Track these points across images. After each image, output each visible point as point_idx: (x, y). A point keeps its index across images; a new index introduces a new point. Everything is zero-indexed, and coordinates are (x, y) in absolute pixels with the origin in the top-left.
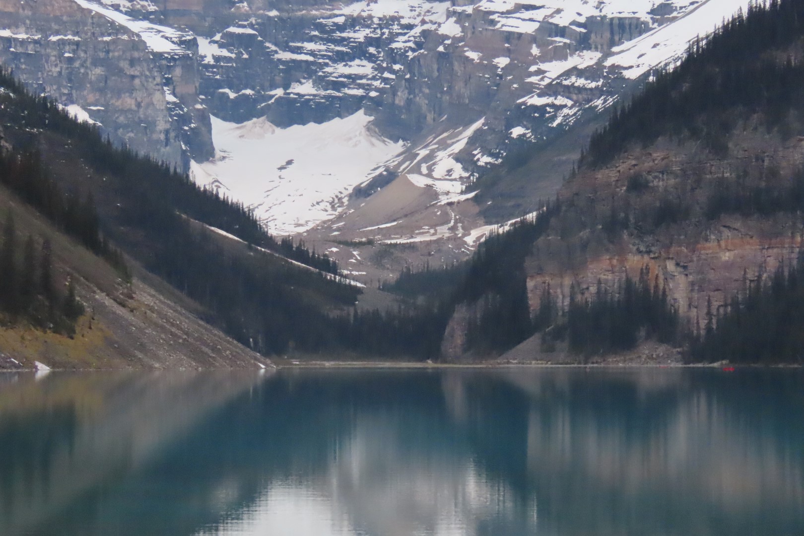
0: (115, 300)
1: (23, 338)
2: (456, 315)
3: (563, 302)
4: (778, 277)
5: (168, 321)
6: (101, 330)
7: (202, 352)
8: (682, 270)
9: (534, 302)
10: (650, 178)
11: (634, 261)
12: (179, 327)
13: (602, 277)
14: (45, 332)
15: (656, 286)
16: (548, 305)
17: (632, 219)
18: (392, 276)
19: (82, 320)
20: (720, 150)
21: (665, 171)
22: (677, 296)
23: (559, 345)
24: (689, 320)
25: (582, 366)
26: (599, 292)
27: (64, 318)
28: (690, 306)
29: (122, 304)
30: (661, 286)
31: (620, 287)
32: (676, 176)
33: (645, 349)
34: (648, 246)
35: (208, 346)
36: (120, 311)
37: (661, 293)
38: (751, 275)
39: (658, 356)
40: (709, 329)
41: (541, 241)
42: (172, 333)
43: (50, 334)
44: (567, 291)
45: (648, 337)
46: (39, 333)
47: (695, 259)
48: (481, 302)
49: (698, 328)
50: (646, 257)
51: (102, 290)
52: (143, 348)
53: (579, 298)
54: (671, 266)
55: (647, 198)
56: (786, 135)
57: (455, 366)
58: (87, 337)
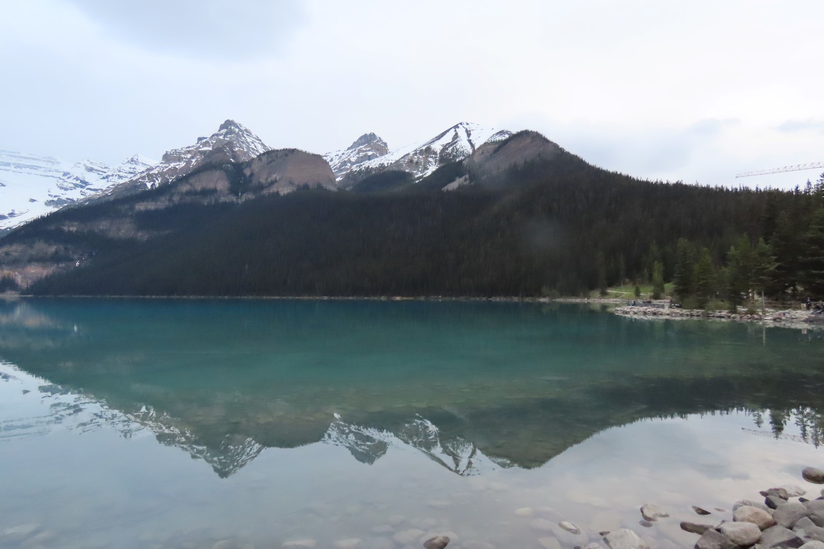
4: (46, 277)
8: (20, 274)
10: (11, 253)
11: (6, 272)
17: (6, 262)
20: (31, 247)
21: (16, 251)
22: (18, 280)
24: (21, 286)
28: (22, 281)
32: (19, 252)
33: (9, 292)
34: (10, 268)
37: (13, 279)
38: (39, 276)
39: (12, 294)
40: (27, 288)
45: (10, 289)
47: (24, 272)
49: (24, 287)
50: (9, 271)
54: (17, 273)
55: (10, 257)
56: (50, 245)
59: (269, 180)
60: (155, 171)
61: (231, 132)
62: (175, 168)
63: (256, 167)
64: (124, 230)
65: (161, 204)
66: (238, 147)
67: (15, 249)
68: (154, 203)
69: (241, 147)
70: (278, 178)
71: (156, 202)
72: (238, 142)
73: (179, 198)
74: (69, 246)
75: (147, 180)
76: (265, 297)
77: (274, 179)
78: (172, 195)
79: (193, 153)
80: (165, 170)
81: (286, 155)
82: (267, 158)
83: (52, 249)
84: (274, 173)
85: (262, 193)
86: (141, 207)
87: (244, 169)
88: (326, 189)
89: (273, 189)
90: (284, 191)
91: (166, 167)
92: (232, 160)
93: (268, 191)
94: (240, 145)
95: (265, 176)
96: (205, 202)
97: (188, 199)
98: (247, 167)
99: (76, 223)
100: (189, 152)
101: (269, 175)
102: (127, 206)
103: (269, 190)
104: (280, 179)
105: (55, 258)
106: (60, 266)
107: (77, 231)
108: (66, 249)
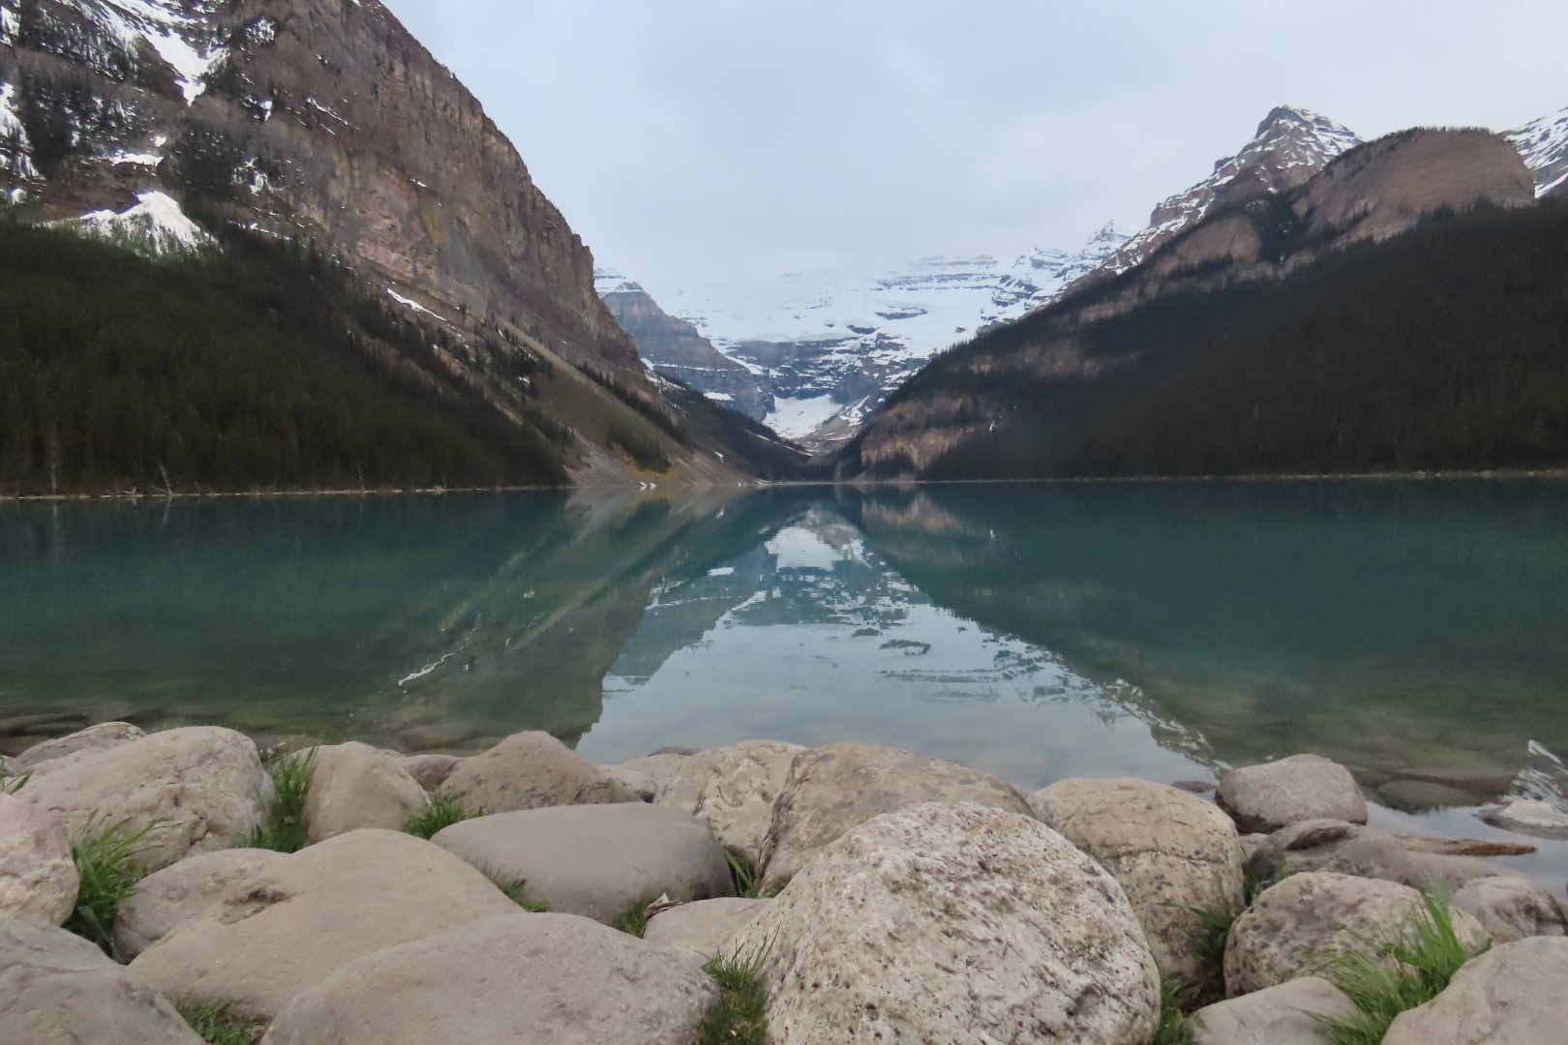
0: (684, 461)
1: (647, 475)
2: (839, 465)
3: (874, 460)
4: (949, 450)
6: (677, 471)
8: (915, 447)
9: (864, 460)
10: (905, 414)
11: (899, 444)
13: (888, 450)
14: (656, 473)
15: (906, 454)
16: (869, 460)
17: (898, 429)
18: (828, 452)
19: (672, 468)
20: (929, 404)
21: (910, 412)
22: (914, 457)
23: (872, 475)
24: (918, 466)
25: (880, 483)
26: (886, 456)
27: (663, 467)
28: (918, 461)
29: (687, 462)
30: (908, 454)
31: (893, 454)
32: (914, 414)
33: (903, 476)
34: (904, 439)
35: (720, 476)
36: (685, 464)
37: (908, 456)
38: (940, 449)
39: (907, 479)
40: (925, 469)
41: (868, 437)
43: (658, 474)
44: (875, 456)
45: (903, 472)
46: (653, 473)
47: (920, 443)
48: (847, 461)
49: (921, 469)
50: (903, 443)
51: (680, 457)
52: (692, 478)
53: (880, 458)
54: (912, 446)
55: (904, 422)
56: (953, 398)
57: (838, 483)
58: (672, 474)
59: (1350, 214)
60: (1133, 246)
61: (1279, 131)
62: (1167, 232)
63: (1319, 195)
64: (1061, 360)
65: (1126, 303)
66: (1292, 160)
67: (908, 409)
68: (1112, 304)
69: (1300, 158)
70: (1370, 207)
71: (1116, 301)
72: (1295, 149)
73: (1157, 286)
74: (980, 398)
75: (1118, 265)
76: (1283, 477)
77: (1362, 209)
78: (1144, 283)
79: (1203, 194)
80: (1149, 240)
81: (1392, 148)
82: (1346, 167)
83: (957, 405)
84: (1362, 198)
85: (1332, 246)
86: (1090, 314)
87: (1294, 202)
88: (1500, 210)
89: (1361, 233)
90: (1385, 229)
91: (1152, 234)
92: (1271, 189)
93: (1345, 241)
94: (1298, 154)
95: (1341, 209)
96: (1207, 287)
97: (1174, 286)
98: (1299, 197)
99: (989, 358)
100: (1194, 194)
101: (1350, 204)
102: (1066, 317)
103: (1349, 238)
104: (1374, 209)
105: (962, 419)
106: (968, 431)
107: (991, 371)
108: (976, 403)
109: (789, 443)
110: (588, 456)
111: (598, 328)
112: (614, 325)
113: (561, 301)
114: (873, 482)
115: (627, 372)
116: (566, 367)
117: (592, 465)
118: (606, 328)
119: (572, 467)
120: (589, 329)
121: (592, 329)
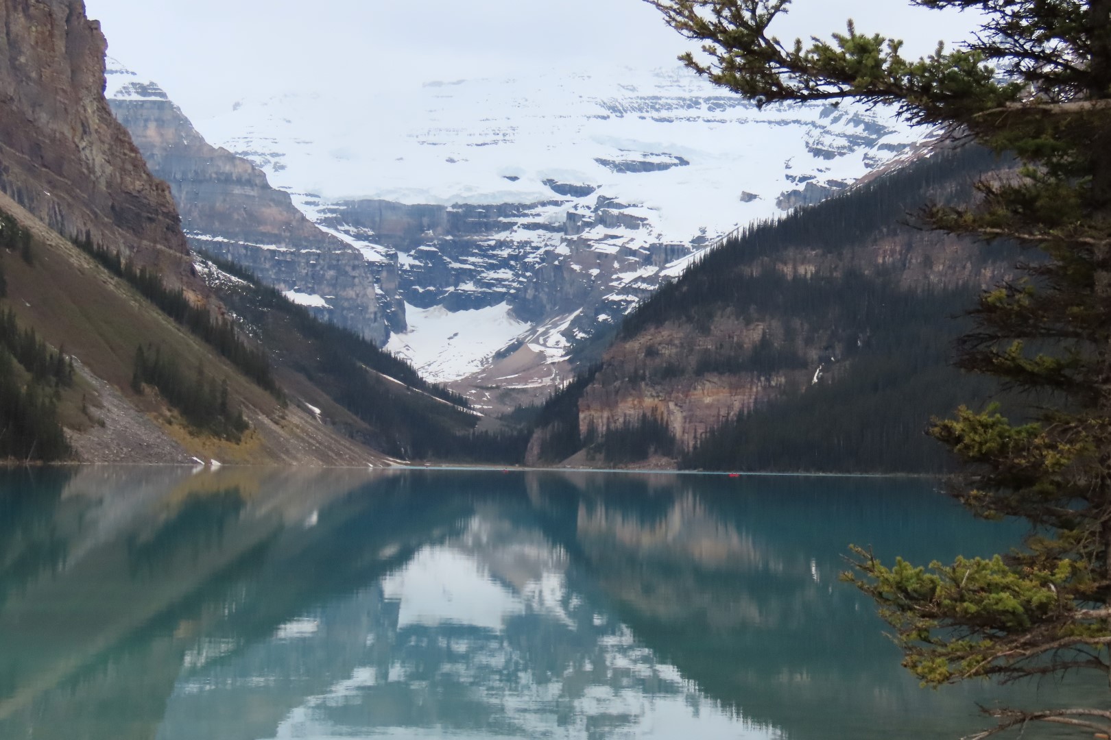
0: (271, 420)
1: (204, 444)
2: (535, 436)
3: (602, 428)
4: (740, 415)
5: (308, 435)
6: (259, 439)
7: (328, 455)
8: (679, 408)
9: (583, 428)
10: (660, 348)
11: (648, 402)
12: (314, 439)
13: (628, 412)
14: (220, 440)
15: (662, 419)
16: (592, 430)
17: (647, 373)
18: (509, 409)
19: (247, 432)
20: (705, 330)
21: (670, 343)
22: (675, 425)
23: (599, 456)
24: (683, 442)
25: (612, 471)
26: (625, 422)
27: (234, 431)
28: (683, 432)
29: (277, 423)
30: (665, 419)
31: (638, 419)
32: (677, 347)
33: (653, 460)
34: (657, 393)
35: (333, 451)
36: (274, 427)
37: (665, 423)
38: (723, 412)
39: (661, 465)
40: (695, 447)
41: (589, 388)
42: (308, 442)
43: (223, 441)
44: (605, 420)
45: (656, 452)
46: (216, 441)
47: (687, 401)
48: (550, 427)
49: (688, 447)
50: (656, 400)
51: (264, 413)
52: (287, 452)
53: (612, 426)
54: (672, 405)
55: (658, 360)
56: (748, 322)
57: (533, 469)
58: (249, 444)
64: (941, 264)
67: (669, 338)
74: (797, 323)
83: (755, 334)
99: (813, 253)
102: (951, 187)
105: (763, 361)
106: (773, 383)
107: (815, 276)
108: (790, 334)
109: (438, 390)
110: (99, 406)
111: (109, 169)
112: (139, 166)
113: (43, 117)
114: (601, 470)
115: (159, 252)
116: (53, 238)
117: (108, 422)
118: (123, 170)
119: (72, 427)
120: (91, 170)
121: (99, 174)
